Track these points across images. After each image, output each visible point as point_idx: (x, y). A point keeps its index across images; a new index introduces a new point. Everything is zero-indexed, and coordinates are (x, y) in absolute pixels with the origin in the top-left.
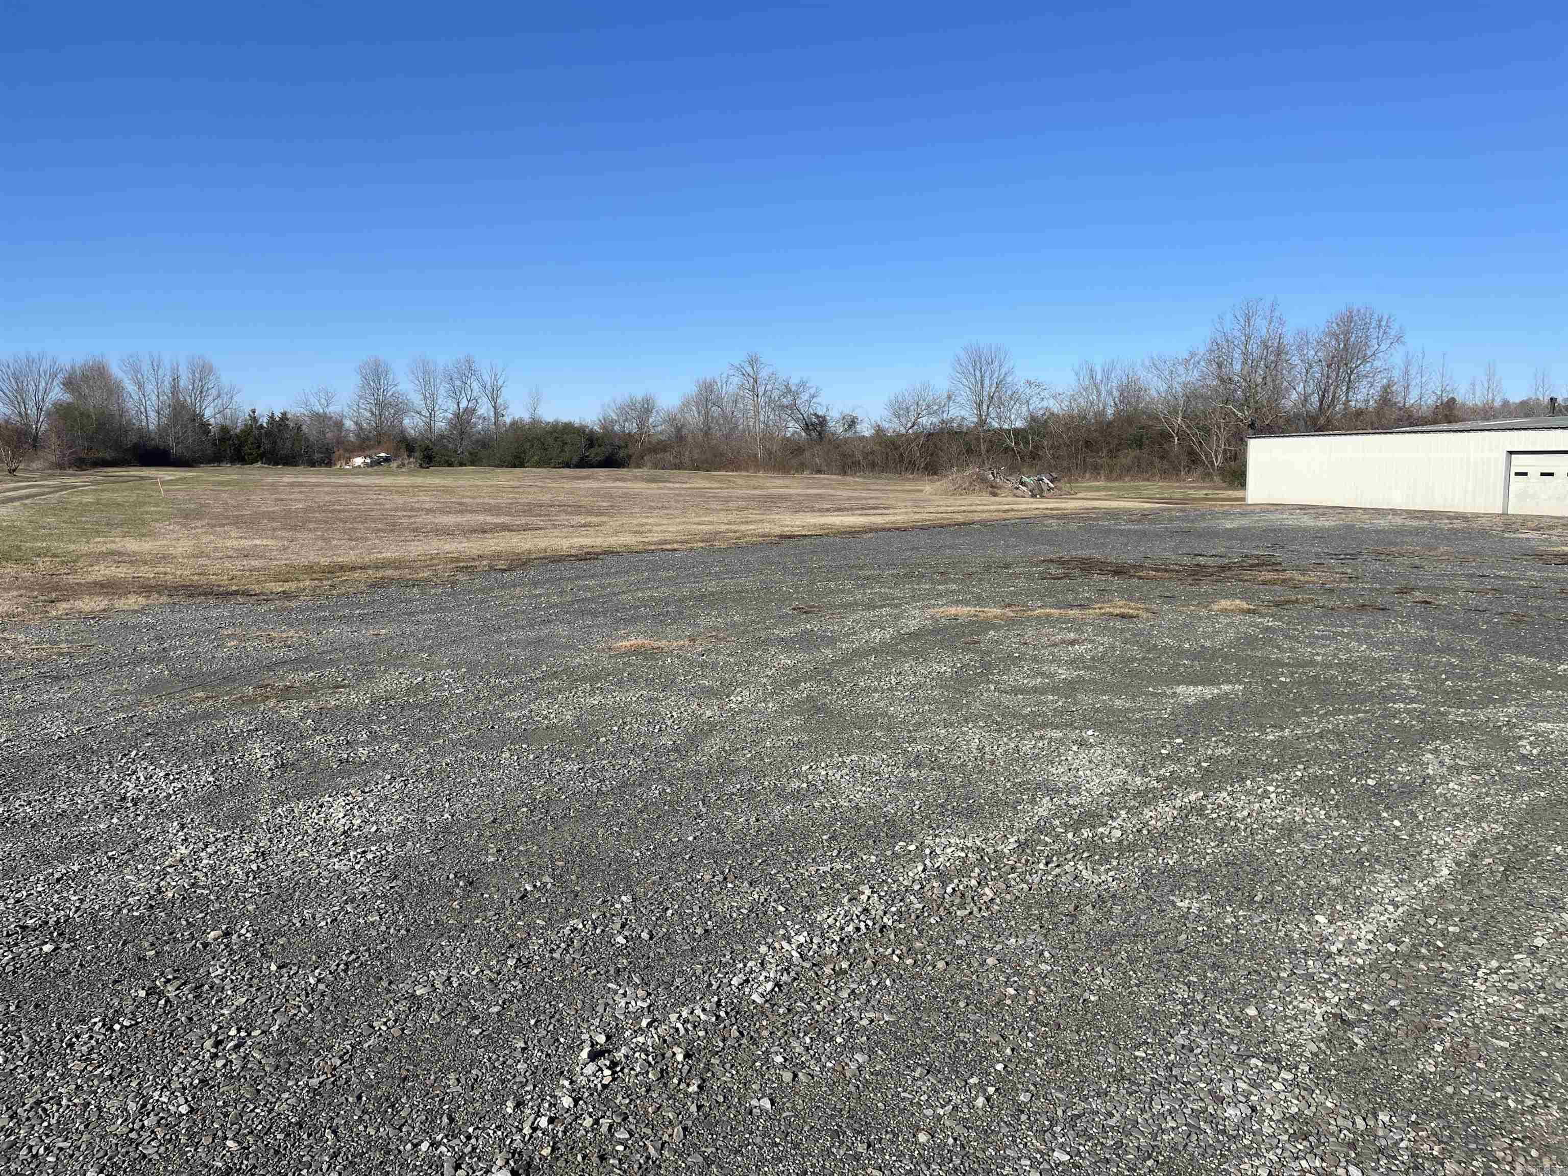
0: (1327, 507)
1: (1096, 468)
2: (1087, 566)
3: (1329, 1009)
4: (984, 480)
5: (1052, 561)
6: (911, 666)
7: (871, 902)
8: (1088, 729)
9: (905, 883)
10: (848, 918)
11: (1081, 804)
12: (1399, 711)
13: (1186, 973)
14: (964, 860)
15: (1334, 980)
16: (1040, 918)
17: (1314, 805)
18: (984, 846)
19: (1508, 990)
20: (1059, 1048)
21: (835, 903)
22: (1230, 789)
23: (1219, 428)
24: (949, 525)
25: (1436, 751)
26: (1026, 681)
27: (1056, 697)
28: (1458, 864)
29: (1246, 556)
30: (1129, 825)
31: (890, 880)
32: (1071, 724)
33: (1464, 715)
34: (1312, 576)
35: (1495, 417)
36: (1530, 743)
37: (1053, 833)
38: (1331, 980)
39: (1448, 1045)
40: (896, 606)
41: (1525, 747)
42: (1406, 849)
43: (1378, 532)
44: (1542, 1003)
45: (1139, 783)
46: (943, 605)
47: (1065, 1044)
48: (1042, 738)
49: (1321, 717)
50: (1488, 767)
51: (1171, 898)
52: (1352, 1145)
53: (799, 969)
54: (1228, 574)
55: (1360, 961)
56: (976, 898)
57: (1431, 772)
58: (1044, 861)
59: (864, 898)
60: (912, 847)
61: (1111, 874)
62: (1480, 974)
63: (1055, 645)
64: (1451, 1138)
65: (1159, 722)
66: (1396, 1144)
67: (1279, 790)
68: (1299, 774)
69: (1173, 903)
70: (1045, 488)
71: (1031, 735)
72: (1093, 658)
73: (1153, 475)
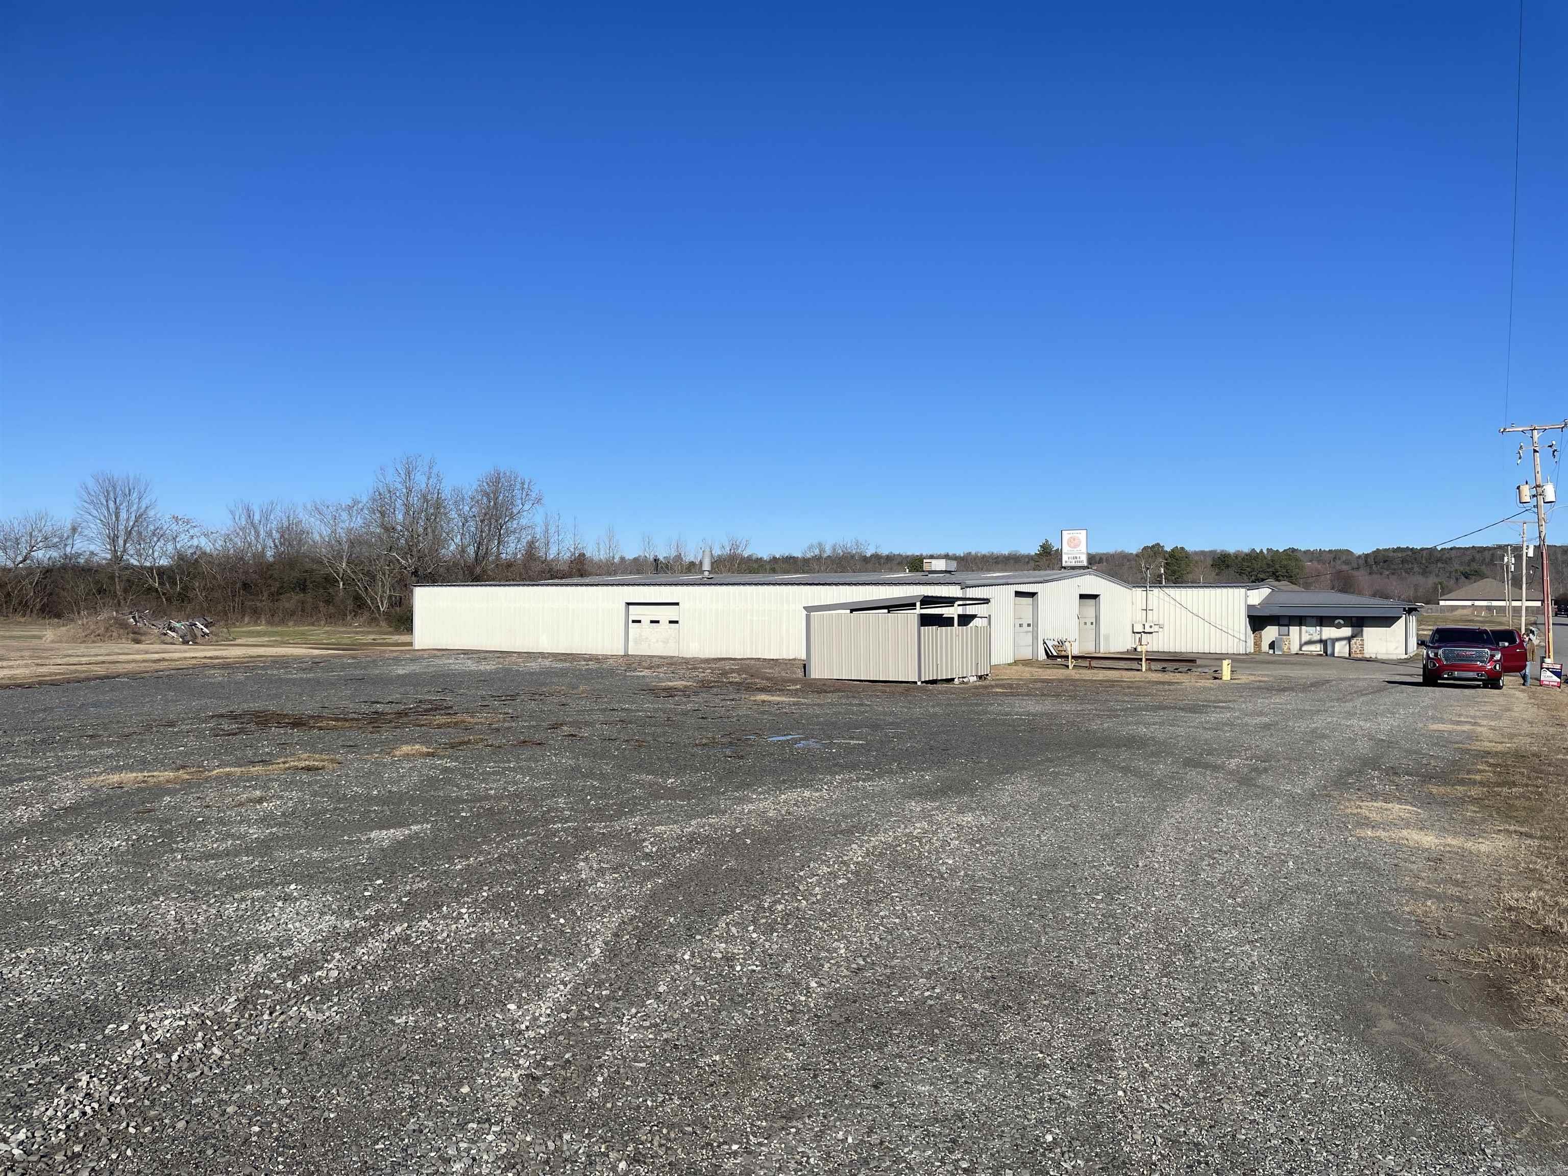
0: (487, 652)
1: (255, 612)
2: (263, 720)
3: (523, 1072)
4: (124, 625)
5: (222, 716)
6: (76, 845)
7: (91, 1086)
8: (290, 884)
9: (125, 1061)
10: (70, 1106)
11: (295, 954)
12: (558, 831)
13: (409, 1075)
14: (185, 1028)
15: (525, 1050)
16: (272, 1062)
17: (499, 918)
18: (203, 1011)
19: (644, 1027)
20: (307, 1163)
21: (50, 1096)
22: (429, 917)
23: (384, 574)
24: (88, 679)
25: (586, 859)
26: (215, 846)
27: (251, 858)
28: (606, 944)
29: (420, 702)
30: (344, 964)
31: (107, 1062)
32: (272, 882)
33: (605, 827)
34: (482, 717)
35: (615, 574)
36: (651, 843)
37: (272, 986)
38: (522, 1051)
39: (606, 1075)
40: (40, 779)
41: (647, 846)
42: (570, 939)
43: (532, 674)
44: (665, 1031)
45: (348, 926)
46: (101, 773)
47: (313, 1157)
48: (243, 899)
49: (498, 843)
50: (623, 866)
51: (390, 1018)
52: (547, 1162)
53: (25, 1164)
54: (405, 720)
55: (543, 1032)
56: (204, 1059)
57: (584, 877)
58: (268, 1012)
59: (83, 1084)
60: (125, 1027)
61: (333, 1009)
62: (625, 1020)
63: (241, 804)
64: (612, 1137)
65: (359, 867)
66: (576, 1152)
67: (470, 911)
68: (485, 894)
69: (392, 1022)
70: (199, 634)
71: (231, 898)
72: (283, 814)
73: (318, 620)
